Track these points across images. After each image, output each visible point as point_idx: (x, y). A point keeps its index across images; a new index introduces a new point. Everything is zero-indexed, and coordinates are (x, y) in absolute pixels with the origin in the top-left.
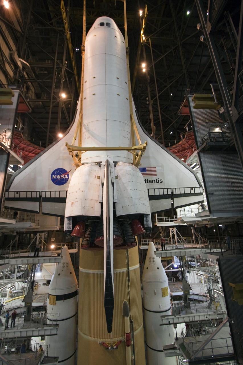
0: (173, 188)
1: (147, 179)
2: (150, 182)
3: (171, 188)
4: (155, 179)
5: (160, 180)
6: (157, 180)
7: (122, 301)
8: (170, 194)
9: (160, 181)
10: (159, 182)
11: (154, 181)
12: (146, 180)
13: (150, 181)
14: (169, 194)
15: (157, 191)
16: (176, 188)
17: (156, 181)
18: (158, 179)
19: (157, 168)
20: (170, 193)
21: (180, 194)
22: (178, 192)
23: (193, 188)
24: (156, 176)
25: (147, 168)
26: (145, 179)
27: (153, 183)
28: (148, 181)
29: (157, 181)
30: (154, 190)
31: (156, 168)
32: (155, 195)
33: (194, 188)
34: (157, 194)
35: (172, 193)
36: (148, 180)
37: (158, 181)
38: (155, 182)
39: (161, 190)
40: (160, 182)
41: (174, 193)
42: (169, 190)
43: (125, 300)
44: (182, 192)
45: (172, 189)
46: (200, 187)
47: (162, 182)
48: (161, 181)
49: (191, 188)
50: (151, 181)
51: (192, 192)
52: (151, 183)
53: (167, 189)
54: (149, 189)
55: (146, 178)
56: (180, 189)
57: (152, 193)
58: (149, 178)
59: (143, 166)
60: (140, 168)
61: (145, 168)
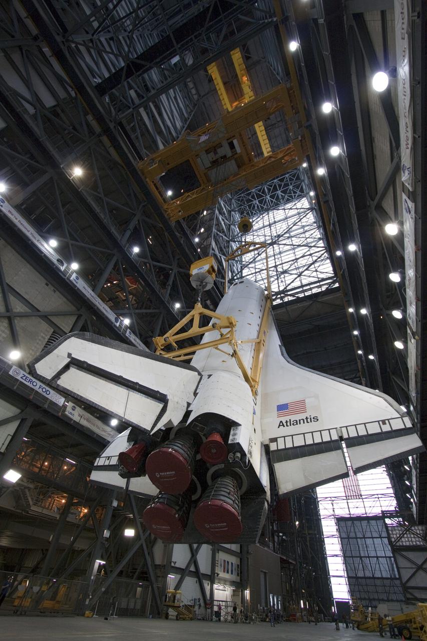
0: (341, 427)
1: (290, 420)
2: (295, 424)
3: (336, 428)
4: (304, 418)
5: (314, 418)
6: (307, 418)
8: (337, 438)
9: (312, 420)
10: (311, 422)
11: (302, 421)
12: (289, 421)
13: (295, 422)
14: (333, 439)
15: (308, 436)
16: (346, 427)
17: (305, 420)
18: (309, 417)
19: (307, 401)
20: (335, 437)
21: (359, 437)
22: (353, 434)
23: (387, 421)
24: (306, 412)
25: (289, 404)
26: (287, 421)
27: (300, 423)
28: (292, 423)
29: (307, 420)
30: (303, 435)
31: (305, 400)
32: (306, 445)
33: (388, 420)
34: (309, 442)
35: (341, 436)
36: (292, 421)
37: (309, 420)
38: (304, 423)
39: (317, 435)
40: (314, 421)
41: (345, 436)
42: (333, 432)
44: (362, 432)
45: (339, 429)
46: (402, 417)
47: (318, 420)
48: (316, 419)
49: (381, 422)
50: (297, 422)
51: (386, 428)
52: (297, 424)
53: (329, 430)
54: (292, 436)
55: (288, 418)
56: (356, 427)
57: (299, 442)
58: (294, 418)
59: (282, 402)
60: (278, 407)
61: (287, 404)
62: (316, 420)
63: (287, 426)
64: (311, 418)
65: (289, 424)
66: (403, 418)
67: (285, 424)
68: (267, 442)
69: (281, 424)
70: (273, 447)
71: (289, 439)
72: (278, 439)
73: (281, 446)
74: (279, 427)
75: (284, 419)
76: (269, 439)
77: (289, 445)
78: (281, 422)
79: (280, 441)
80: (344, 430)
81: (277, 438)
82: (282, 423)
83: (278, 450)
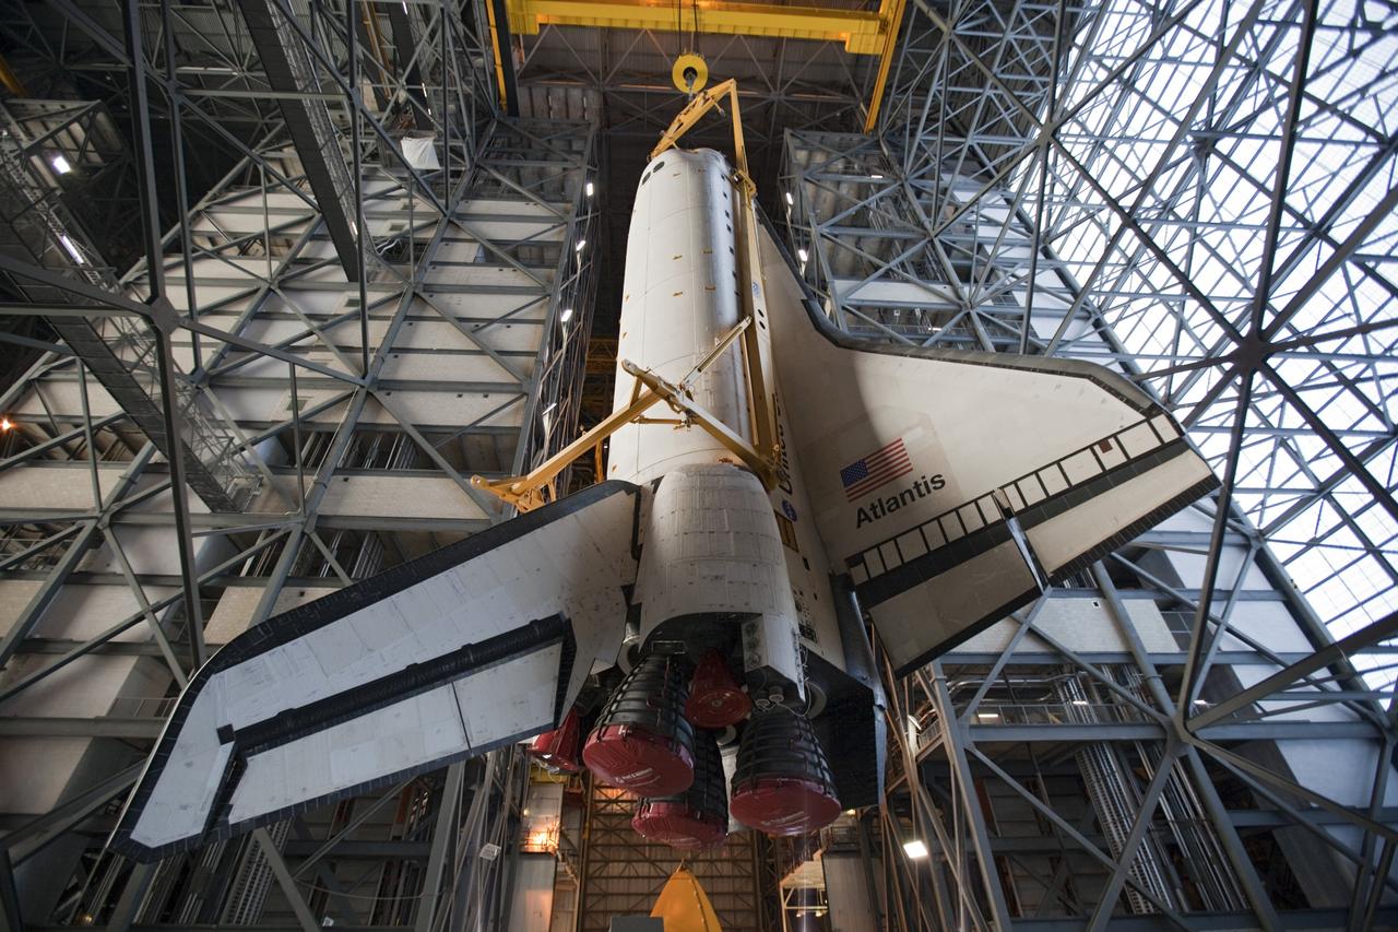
0: (1002, 488)
1: (880, 500)
2: (893, 507)
3: (991, 493)
6: (917, 485)
8: (1000, 516)
9: (931, 486)
11: (907, 496)
12: (877, 503)
13: (892, 501)
15: (932, 529)
19: (907, 438)
21: (1050, 499)
22: (1034, 495)
23: (1112, 442)
24: (912, 469)
25: (867, 460)
26: (873, 505)
27: (905, 504)
28: (886, 507)
30: (918, 530)
31: (901, 439)
32: (930, 552)
33: (1114, 436)
34: (937, 542)
35: (1007, 509)
37: (923, 488)
39: (950, 521)
40: (935, 488)
42: (989, 505)
44: (1056, 485)
45: (998, 492)
46: (1148, 420)
49: (1097, 448)
50: (896, 502)
51: (1113, 459)
52: (898, 507)
53: (976, 501)
54: (894, 539)
55: (872, 498)
56: (1038, 477)
58: (887, 492)
59: (850, 458)
60: (844, 472)
61: (862, 462)
62: (939, 485)
63: (877, 517)
65: (878, 510)
66: (1153, 421)
67: (871, 514)
70: (859, 574)
72: (866, 555)
73: (877, 569)
75: (865, 502)
76: (846, 560)
77: (893, 562)
78: (861, 510)
80: (1011, 490)
81: (862, 553)
82: (865, 514)
83: (871, 581)
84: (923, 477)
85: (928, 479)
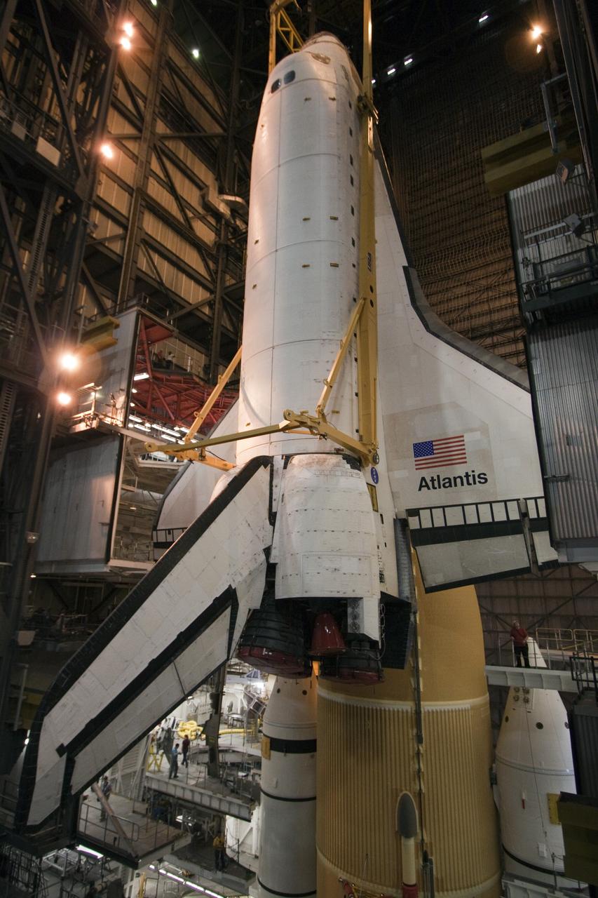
0: (526, 499)
1: (438, 476)
2: (447, 485)
3: (519, 499)
4: (463, 475)
5: (479, 477)
6: (467, 475)
7: (396, 789)
8: (518, 518)
9: (477, 479)
10: (475, 483)
11: (458, 480)
12: (436, 478)
13: (447, 480)
14: (511, 518)
15: (471, 510)
16: (535, 499)
17: (465, 479)
18: (470, 473)
19: (467, 438)
20: (514, 516)
24: (466, 462)
25: (434, 443)
26: (432, 478)
27: (456, 485)
28: (442, 483)
29: (469, 479)
30: (461, 507)
31: (463, 436)
32: (466, 525)
34: (472, 520)
35: (524, 515)
36: (441, 479)
37: (471, 479)
38: (462, 484)
39: (484, 509)
40: (480, 482)
41: (533, 515)
42: (513, 507)
43: (406, 790)
45: (522, 501)
47: (486, 480)
48: (483, 479)
50: (450, 482)
52: (450, 486)
53: (505, 502)
54: (443, 508)
55: (434, 472)
57: (455, 519)
58: (445, 472)
59: (422, 438)
60: (416, 446)
61: (431, 442)
62: (482, 481)
63: (434, 488)
64: (474, 476)
65: (436, 483)
67: (430, 484)
68: (404, 516)
69: (423, 484)
70: (414, 523)
71: (438, 513)
72: (421, 511)
73: (427, 524)
74: (420, 490)
75: (428, 474)
76: (407, 510)
77: (439, 523)
78: (423, 479)
79: (425, 514)
80: (531, 504)
81: (419, 509)
82: (426, 483)
83: (421, 530)
84: (473, 471)
85: (476, 474)
